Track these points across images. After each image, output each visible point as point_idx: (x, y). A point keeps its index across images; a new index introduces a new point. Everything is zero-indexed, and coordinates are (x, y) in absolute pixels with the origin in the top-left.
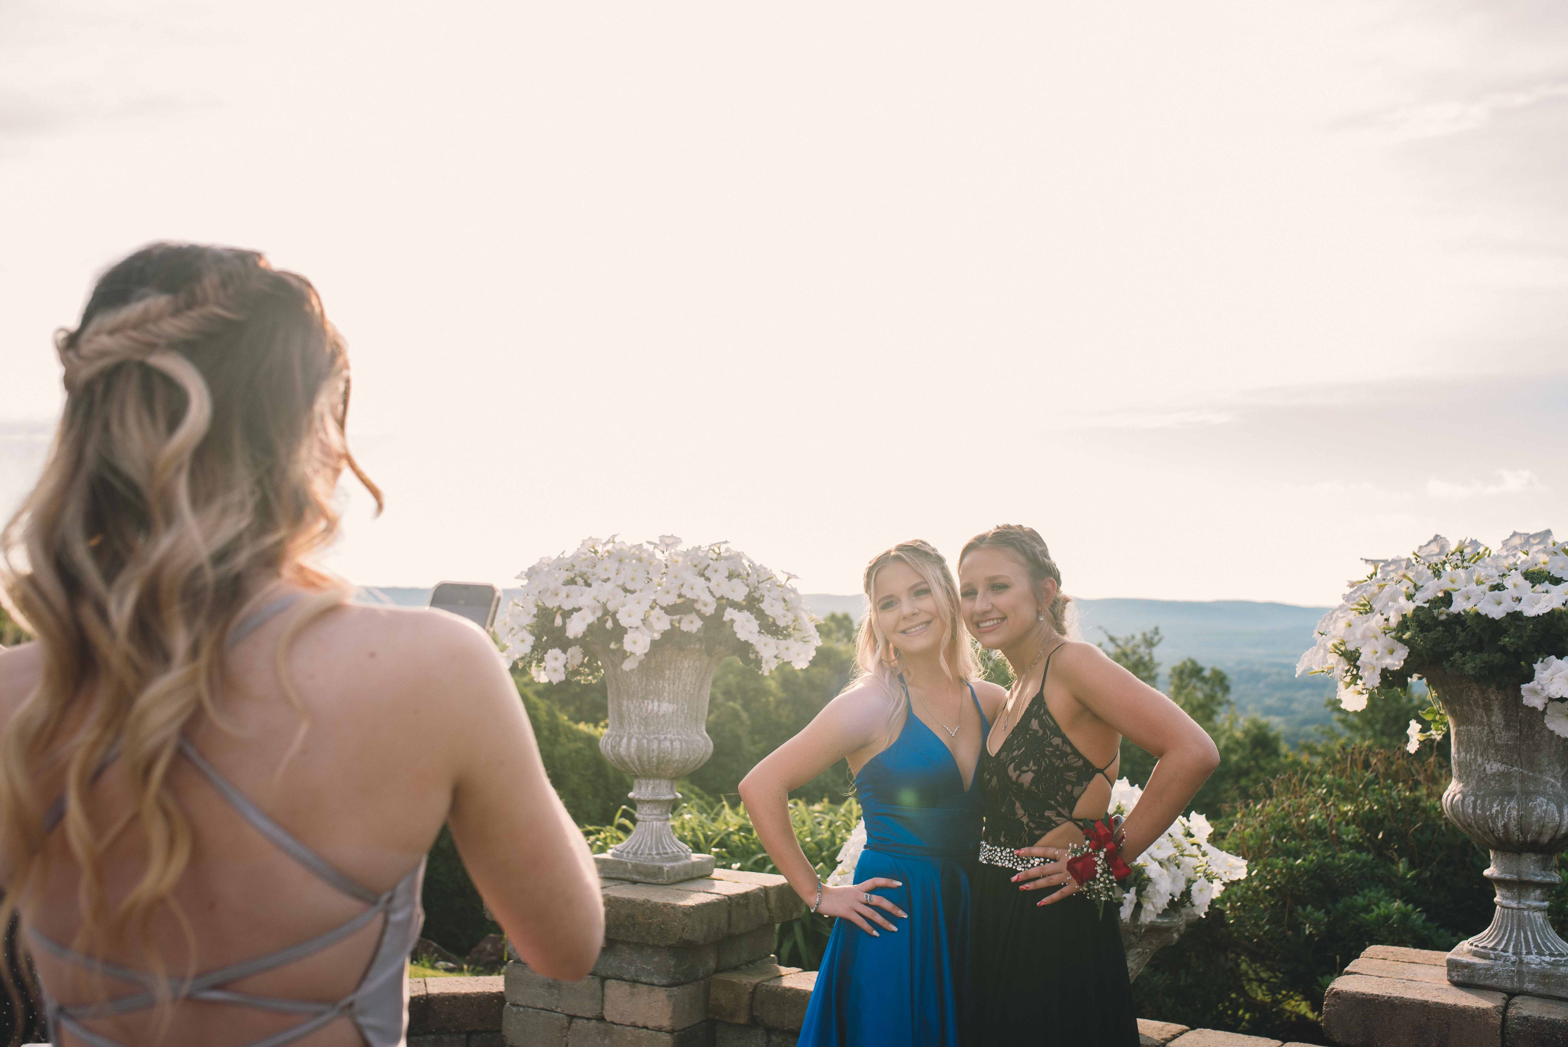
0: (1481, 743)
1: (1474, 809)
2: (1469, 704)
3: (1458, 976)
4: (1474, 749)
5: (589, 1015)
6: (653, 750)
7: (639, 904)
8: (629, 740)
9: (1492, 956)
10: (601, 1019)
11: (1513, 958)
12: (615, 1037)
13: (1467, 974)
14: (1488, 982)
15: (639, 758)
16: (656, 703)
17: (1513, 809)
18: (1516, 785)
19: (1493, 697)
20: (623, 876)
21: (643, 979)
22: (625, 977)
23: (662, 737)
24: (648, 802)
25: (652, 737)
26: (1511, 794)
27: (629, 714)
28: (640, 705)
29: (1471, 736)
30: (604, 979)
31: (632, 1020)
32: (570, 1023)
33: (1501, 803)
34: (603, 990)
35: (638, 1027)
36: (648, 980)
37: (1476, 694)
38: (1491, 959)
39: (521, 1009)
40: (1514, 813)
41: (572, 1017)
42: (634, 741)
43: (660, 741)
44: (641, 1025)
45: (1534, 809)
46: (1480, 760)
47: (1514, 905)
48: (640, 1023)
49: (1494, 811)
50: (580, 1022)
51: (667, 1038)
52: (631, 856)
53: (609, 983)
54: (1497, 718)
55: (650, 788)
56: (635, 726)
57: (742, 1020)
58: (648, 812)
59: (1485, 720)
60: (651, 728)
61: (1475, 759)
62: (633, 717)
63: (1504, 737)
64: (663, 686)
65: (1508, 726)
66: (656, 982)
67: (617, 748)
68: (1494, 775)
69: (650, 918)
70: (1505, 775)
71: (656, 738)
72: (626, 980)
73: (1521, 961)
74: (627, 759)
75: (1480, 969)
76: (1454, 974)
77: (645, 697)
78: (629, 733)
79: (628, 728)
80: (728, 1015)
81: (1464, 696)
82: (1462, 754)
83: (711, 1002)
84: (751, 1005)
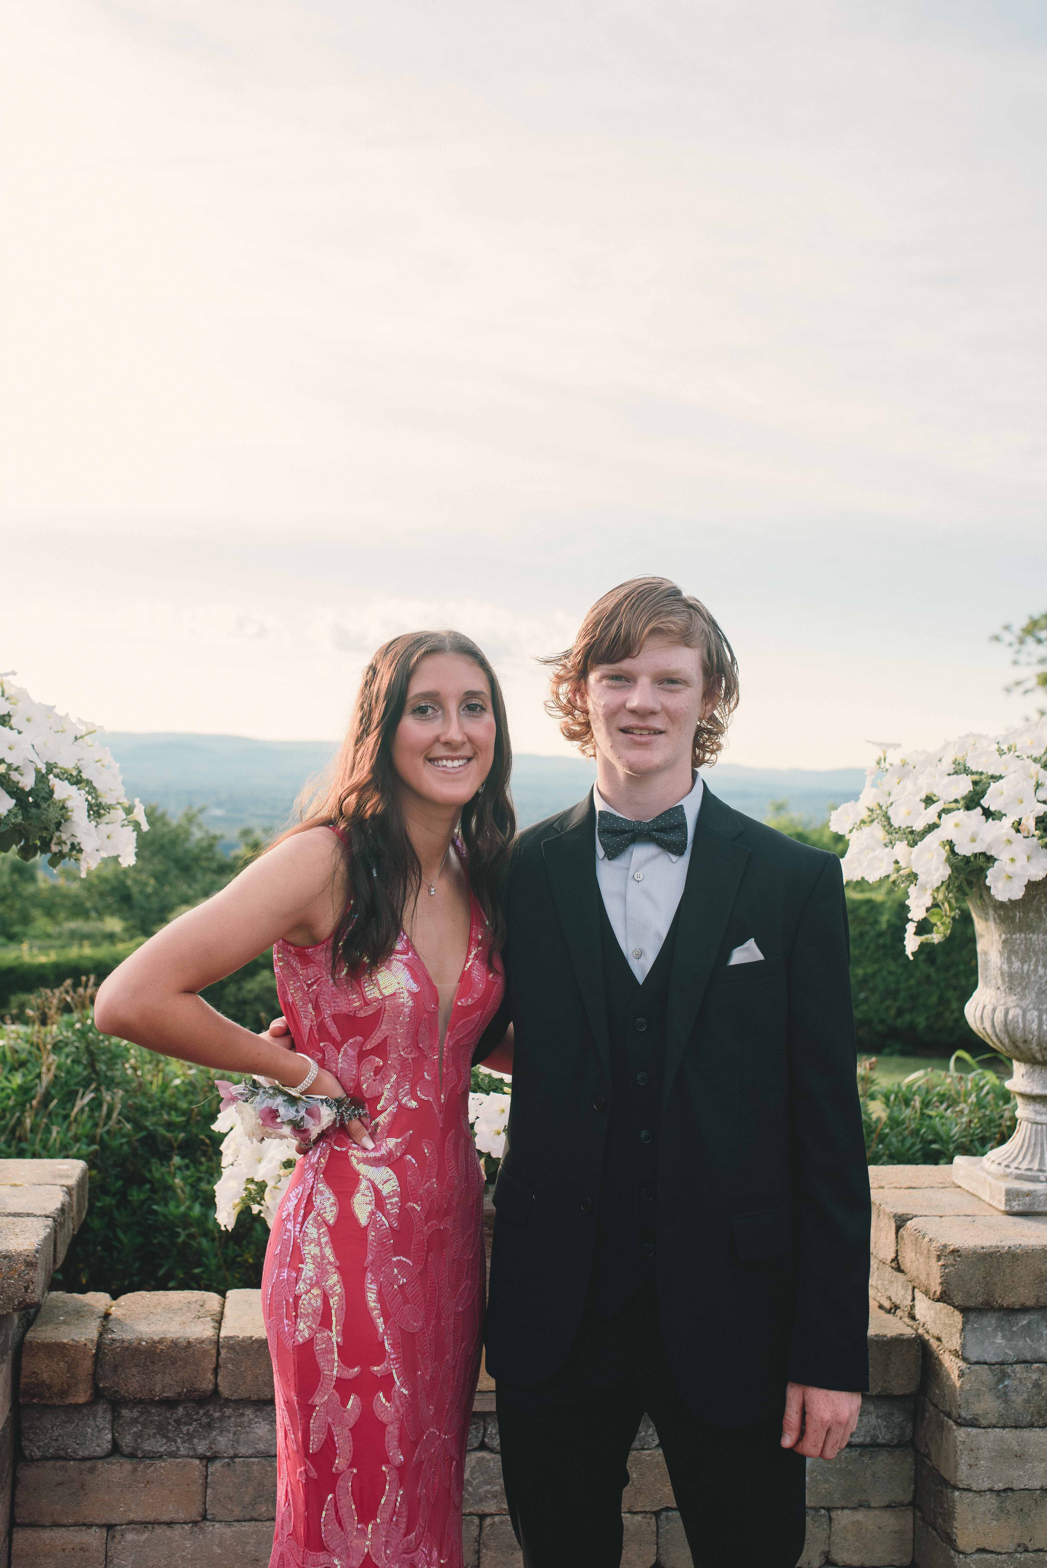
3: (1019, 1205)
4: (1034, 959)
9: (1042, 1178)
13: (1028, 1202)
29: (1031, 944)
38: (1042, 1182)
57: (82, 1395)
61: (1036, 970)
75: (1041, 1195)
76: (1014, 1203)
80: (63, 1393)
81: (1035, 902)
82: (1017, 965)
83: (23, 1380)
84: (95, 1372)
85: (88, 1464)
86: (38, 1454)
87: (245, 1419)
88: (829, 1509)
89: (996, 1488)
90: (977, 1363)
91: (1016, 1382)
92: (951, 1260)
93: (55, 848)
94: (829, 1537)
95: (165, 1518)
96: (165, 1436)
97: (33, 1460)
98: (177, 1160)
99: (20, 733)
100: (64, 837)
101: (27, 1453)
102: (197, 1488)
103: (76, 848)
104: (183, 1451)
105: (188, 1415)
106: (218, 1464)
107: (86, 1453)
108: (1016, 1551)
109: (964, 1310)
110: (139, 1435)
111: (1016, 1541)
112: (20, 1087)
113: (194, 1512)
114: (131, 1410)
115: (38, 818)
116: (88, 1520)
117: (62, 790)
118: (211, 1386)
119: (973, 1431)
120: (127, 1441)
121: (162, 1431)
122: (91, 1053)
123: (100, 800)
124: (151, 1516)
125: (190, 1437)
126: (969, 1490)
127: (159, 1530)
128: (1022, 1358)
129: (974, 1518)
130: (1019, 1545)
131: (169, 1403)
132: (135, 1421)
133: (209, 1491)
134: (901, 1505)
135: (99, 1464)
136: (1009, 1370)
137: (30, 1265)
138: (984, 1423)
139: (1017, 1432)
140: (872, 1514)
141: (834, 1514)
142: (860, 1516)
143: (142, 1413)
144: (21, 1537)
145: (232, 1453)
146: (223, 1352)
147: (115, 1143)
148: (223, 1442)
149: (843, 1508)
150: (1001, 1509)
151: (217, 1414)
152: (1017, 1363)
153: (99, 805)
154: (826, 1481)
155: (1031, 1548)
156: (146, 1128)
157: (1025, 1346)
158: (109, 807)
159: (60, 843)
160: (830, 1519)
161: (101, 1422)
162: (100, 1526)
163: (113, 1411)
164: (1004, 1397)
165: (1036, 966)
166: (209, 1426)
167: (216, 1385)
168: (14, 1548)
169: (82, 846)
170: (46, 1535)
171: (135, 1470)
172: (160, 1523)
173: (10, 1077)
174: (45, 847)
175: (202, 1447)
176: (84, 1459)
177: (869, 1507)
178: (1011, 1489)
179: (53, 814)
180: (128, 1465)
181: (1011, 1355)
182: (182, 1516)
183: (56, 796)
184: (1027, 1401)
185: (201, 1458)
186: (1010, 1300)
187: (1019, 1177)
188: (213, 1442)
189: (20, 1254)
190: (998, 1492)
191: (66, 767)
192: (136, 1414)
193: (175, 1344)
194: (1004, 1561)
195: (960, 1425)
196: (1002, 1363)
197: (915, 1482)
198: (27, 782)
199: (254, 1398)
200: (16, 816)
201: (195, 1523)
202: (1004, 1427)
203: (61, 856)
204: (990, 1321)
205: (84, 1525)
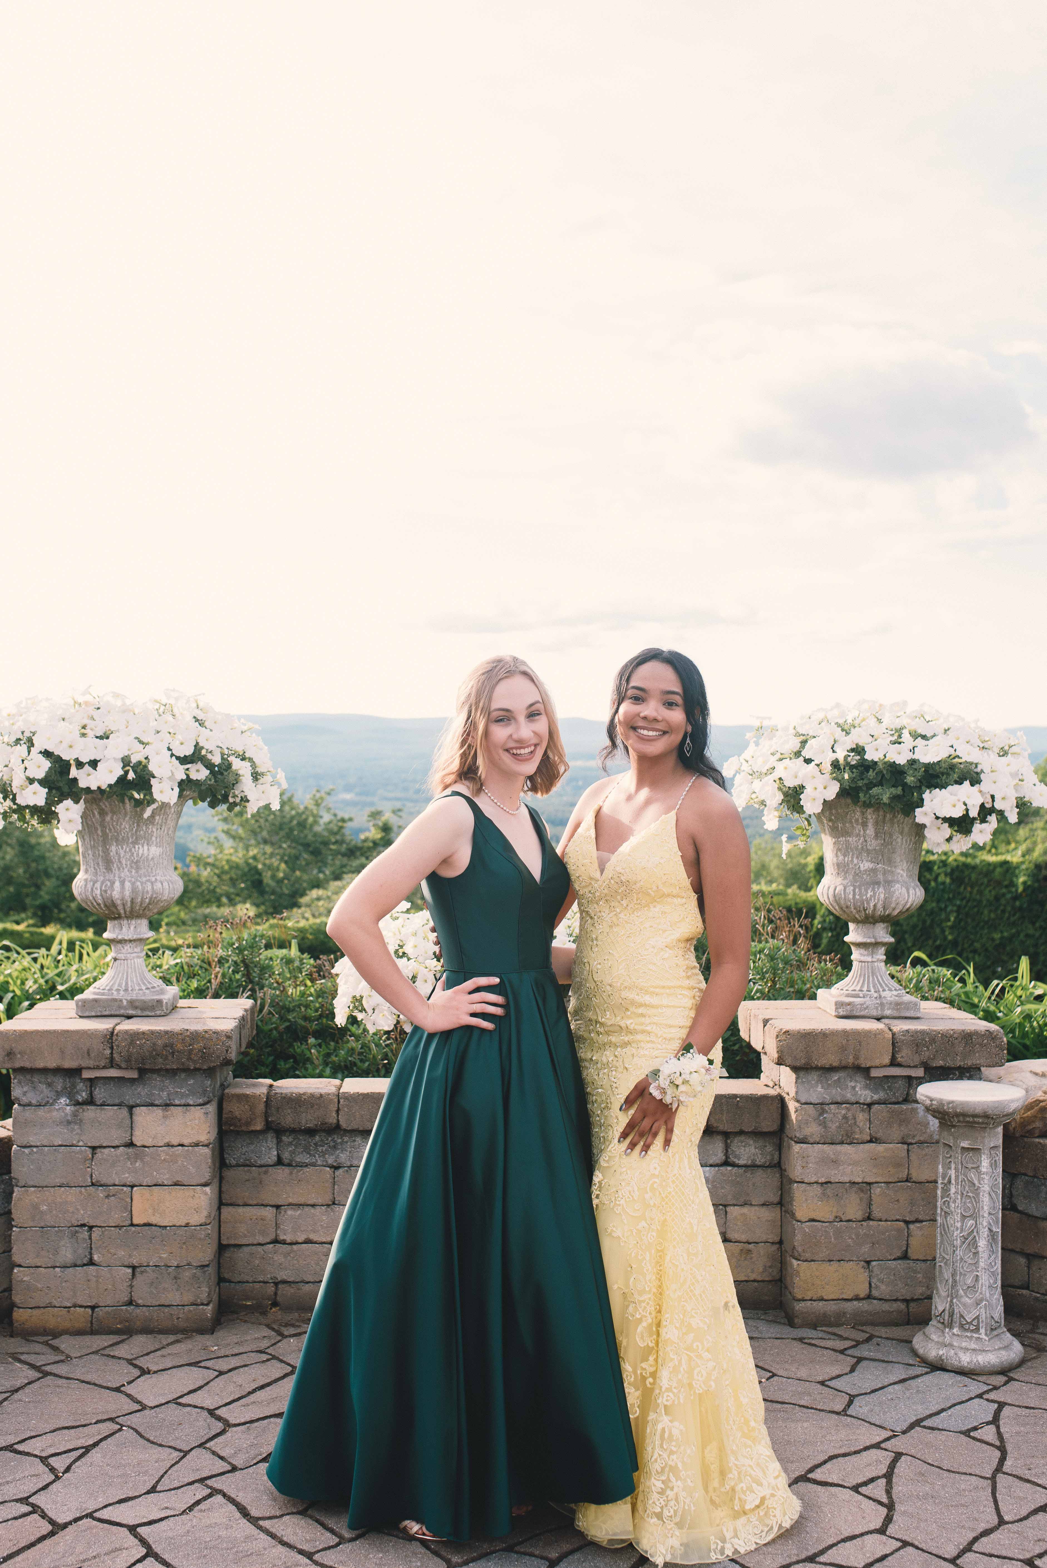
0: (857, 849)
1: (854, 895)
2: (851, 822)
3: (844, 1012)
4: (849, 854)
5: (116, 1143)
6: (147, 892)
7: (178, 1034)
8: (122, 883)
10: (131, 1144)
11: (876, 995)
12: (147, 1159)
13: (849, 1009)
14: (862, 1013)
15: (132, 902)
16: (146, 847)
17: (881, 893)
18: (880, 877)
19: (869, 817)
20: (117, 1013)
21: (177, 1102)
22: (157, 1102)
23: (153, 879)
24: (130, 941)
25: (144, 879)
26: (878, 883)
27: (119, 859)
28: (130, 850)
29: (849, 844)
30: (131, 1108)
31: (166, 1141)
32: (93, 1154)
33: (873, 890)
34: (131, 1118)
35: (173, 1146)
36: (183, 1102)
37: (858, 815)
38: (859, 997)
39: (35, 1150)
40: (882, 896)
41: (94, 1148)
42: (128, 885)
43: (152, 883)
44: (176, 1144)
45: (894, 892)
46: (855, 861)
47: (869, 959)
48: (175, 1142)
49: (868, 896)
50: (106, 1151)
51: (206, 1151)
52: (122, 993)
53: (137, 1110)
54: (870, 831)
55: (132, 928)
56: (126, 870)
57: (259, 1126)
58: (130, 950)
59: (862, 833)
60: (142, 872)
61: (852, 860)
62: (124, 862)
63: (873, 844)
64: (152, 831)
65: (876, 836)
66: (191, 1103)
67: (109, 892)
68: (866, 871)
69: (190, 1045)
70: (874, 871)
71: (148, 881)
72: (157, 1106)
73: (880, 997)
74: (119, 902)
75: (858, 1005)
76: (840, 1010)
77: (135, 843)
78: (120, 877)
79: (117, 872)
80: (248, 1124)
81: (848, 817)
82: (841, 858)
83: (224, 1116)
84: (266, 1112)
85: (264, 1169)
86: (234, 1162)
87: (356, 1143)
88: (725, 1206)
89: (820, 1181)
90: (806, 1103)
91: (831, 1115)
92: (784, 1037)
93: (231, 800)
94: (725, 1223)
95: (310, 1202)
96: (308, 1153)
97: (231, 1166)
98: (312, 1040)
99: (211, 730)
100: (237, 793)
101: (227, 1161)
102: (329, 1185)
103: (244, 800)
104: (319, 1163)
105: (322, 1140)
106: (341, 1170)
107: (262, 1162)
108: (834, 1221)
109: (795, 1069)
110: (293, 1153)
111: (834, 1214)
112: (197, 989)
113: (327, 1199)
114: (288, 1137)
115: (223, 781)
116: (264, 1203)
117: (237, 764)
118: (335, 1121)
119: (805, 1146)
120: (286, 1156)
121: (307, 1150)
122: (246, 966)
123: (257, 769)
124: (302, 1200)
125: (323, 1154)
126: (803, 1182)
127: (307, 1209)
128: (835, 1100)
129: (806, 1200)
130: (836, 1217)
131: (311, 1132)
132: (290, 1144)
133: (336, 1187)
134: (772, 1204)
135: (270, 1169)
136: (827, 1107)
137: (229, 1037)
138: (812, 1141)
139: (833, 1146)
140: (753, 1209)
141: (728, 1209)
142: (745, 1210)
143: (294, 1139)
144: (225, 1210)
145: (349, 1164)
146: (342, 1101)
147: (266, 1028)
148: (343, 1157)
149: (734, 1205)
150: (824, 1194)
151: (339, 1140)
152: (832, 1104)
153: (257, 773)
154: (723, 1188)
155: (844, 1218)
156: (289, 1020)
157: (836, 1093)
158: (263, 774)
159: (234, 796)
160: (726, 1212)
161: (270, 1144)
162: (272, 1206)
163: (277, 1138)
164: (824, 1124)
165: (852, 858)
166: (335, 1148)
167: (338, 1121)
168: (222, 1217)
169: (249, 798)
170: (241, 1210)
171: (291, 1173)
172: (308, 1205)
173: (188, 982)
174: (225, 799)
175: (331, 1160)
176: (261, 1166)
177: (751, 1205)
178: (830, 1182)
179: (231, 778)
180: (287, 1170)
181: (828, 1099)
182: (320, 1201)
183: (234, 767)
184: (839, 1127)
185: (331, 1167)
186: (823, 1062)
187: (848, 996)
188: (338, 1157)
189: (222, 1031)
190: (822, 1184)
191: (237, 749)
192: (290, 1139)
193: (312, 1096)
194: (826, 1227)
195: (796, 1142)
196: (822, 1104)
197: (781, 1189)
198: (217, 760)
199: (361, 1129)
200: (210, 780)
201: (328, 1205)
202: (824, 1143)
203: (235, 804)
204: (814, 1076)
205: (263, 1205)
